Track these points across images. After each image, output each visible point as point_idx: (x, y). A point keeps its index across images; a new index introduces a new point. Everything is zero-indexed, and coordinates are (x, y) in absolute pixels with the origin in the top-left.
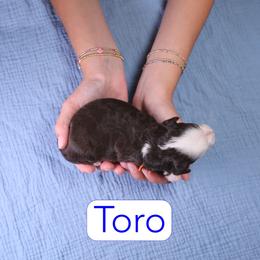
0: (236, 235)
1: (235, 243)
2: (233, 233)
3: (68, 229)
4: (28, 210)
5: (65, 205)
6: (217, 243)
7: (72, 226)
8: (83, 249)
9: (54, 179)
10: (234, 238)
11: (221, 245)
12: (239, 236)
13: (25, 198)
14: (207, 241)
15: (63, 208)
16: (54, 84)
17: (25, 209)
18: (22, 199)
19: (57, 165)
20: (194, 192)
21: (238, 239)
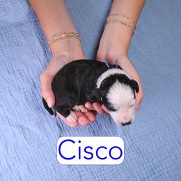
0: (167, 168)
1: (167, 175)
2: (164, 167)
4: (10, 167)
5: (36, 161)
6: (153, 177)
7: (44, 176)
9: (25, 142)
10: (166, 171)
11: (156, 178)
12: (169, 169)
13: (6, 159)
14: (145, 176)
15: (35, 163)
16: (18, 71)
17: (7, 167)
18: (4, 160)
19: (27, 132)
20: (132, 141)
21: (168, 172)
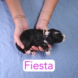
0: (59, 67)
2: (58, 66)
3: (9, 65)
8: (13, 71)
15: (7, 58)
19: (6, 46)
21: (60, 68)
